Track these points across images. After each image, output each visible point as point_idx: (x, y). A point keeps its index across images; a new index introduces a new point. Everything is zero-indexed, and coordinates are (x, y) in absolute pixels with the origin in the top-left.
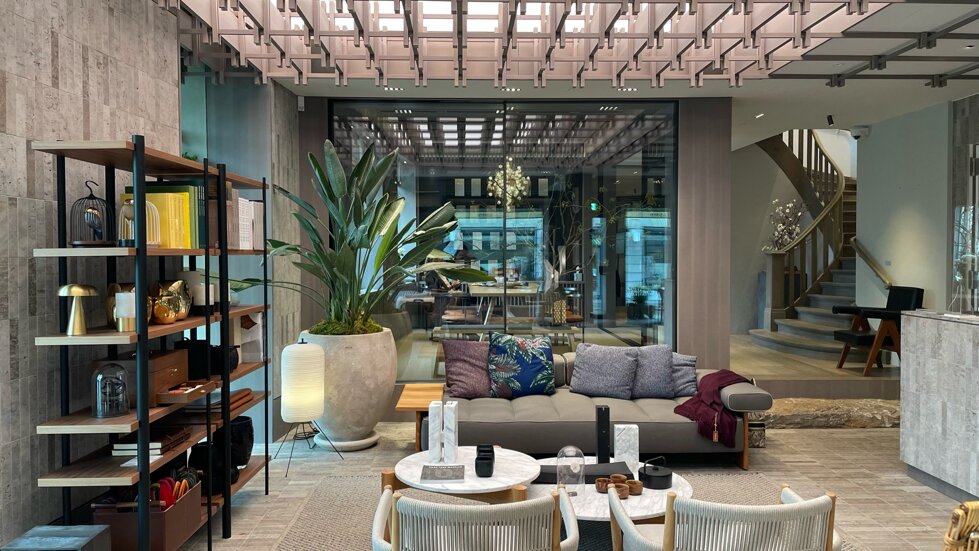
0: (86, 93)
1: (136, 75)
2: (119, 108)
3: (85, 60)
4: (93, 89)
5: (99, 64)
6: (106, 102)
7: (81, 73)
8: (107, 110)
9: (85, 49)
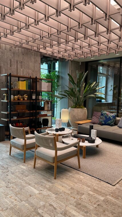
0: (17, 67)
1: (29, 63)
2: (25, 69)
3: (17, 63)
4: (19, 66)
5: (20, 63)
6: (22, 68)
7: (16, 64)
8: (22, 70)
9: (17, 61)
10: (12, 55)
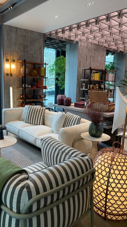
0: (90, 61)
1: (98, 58)
8: (93, 63)
9: (91, 56)
10: (88, 51)
